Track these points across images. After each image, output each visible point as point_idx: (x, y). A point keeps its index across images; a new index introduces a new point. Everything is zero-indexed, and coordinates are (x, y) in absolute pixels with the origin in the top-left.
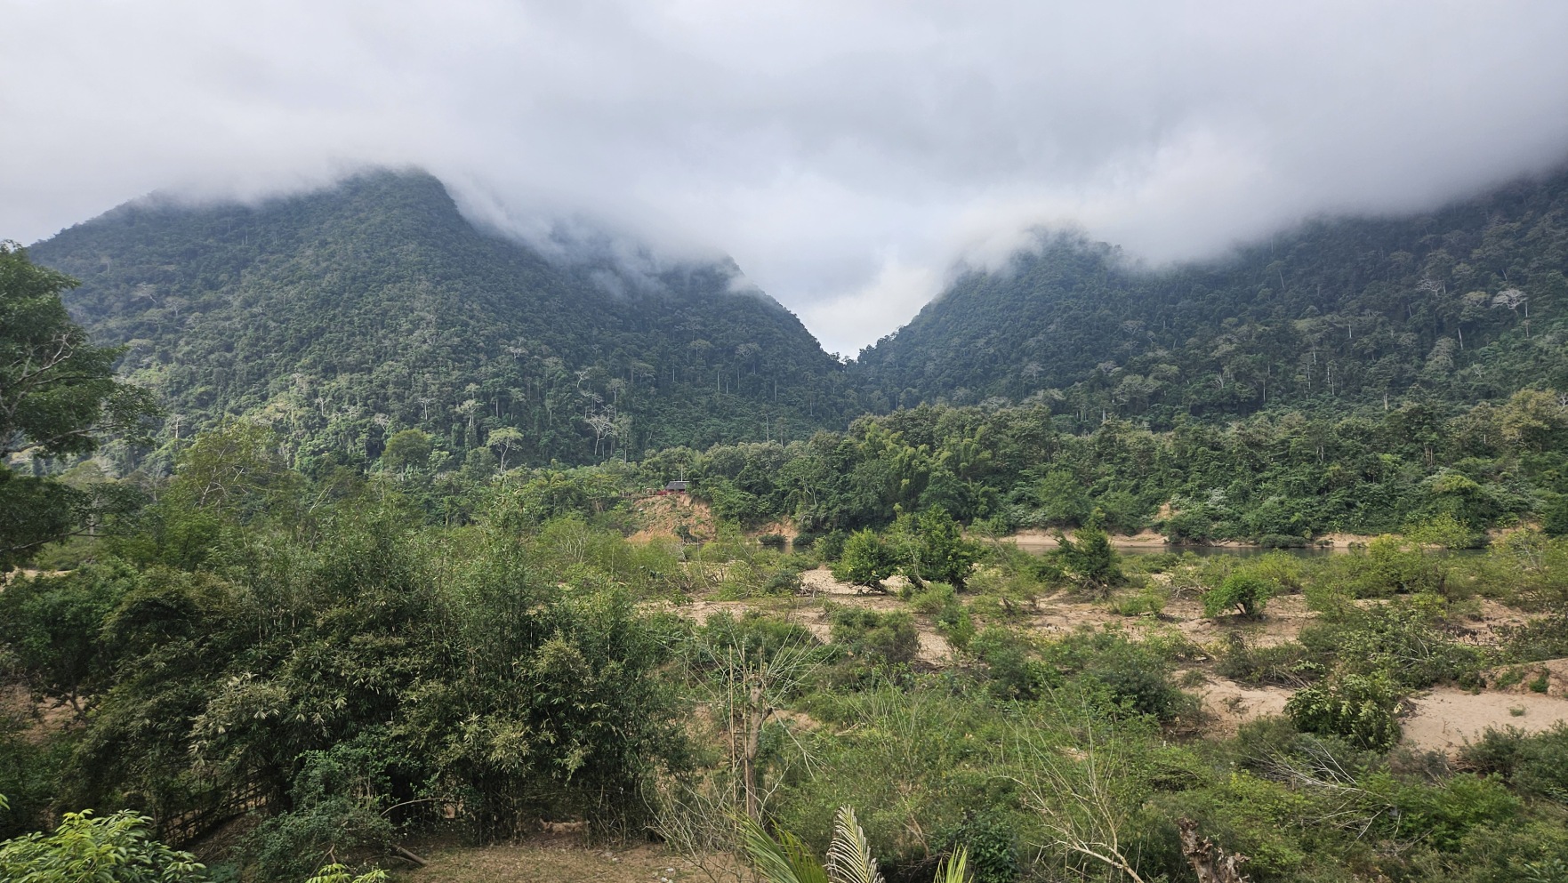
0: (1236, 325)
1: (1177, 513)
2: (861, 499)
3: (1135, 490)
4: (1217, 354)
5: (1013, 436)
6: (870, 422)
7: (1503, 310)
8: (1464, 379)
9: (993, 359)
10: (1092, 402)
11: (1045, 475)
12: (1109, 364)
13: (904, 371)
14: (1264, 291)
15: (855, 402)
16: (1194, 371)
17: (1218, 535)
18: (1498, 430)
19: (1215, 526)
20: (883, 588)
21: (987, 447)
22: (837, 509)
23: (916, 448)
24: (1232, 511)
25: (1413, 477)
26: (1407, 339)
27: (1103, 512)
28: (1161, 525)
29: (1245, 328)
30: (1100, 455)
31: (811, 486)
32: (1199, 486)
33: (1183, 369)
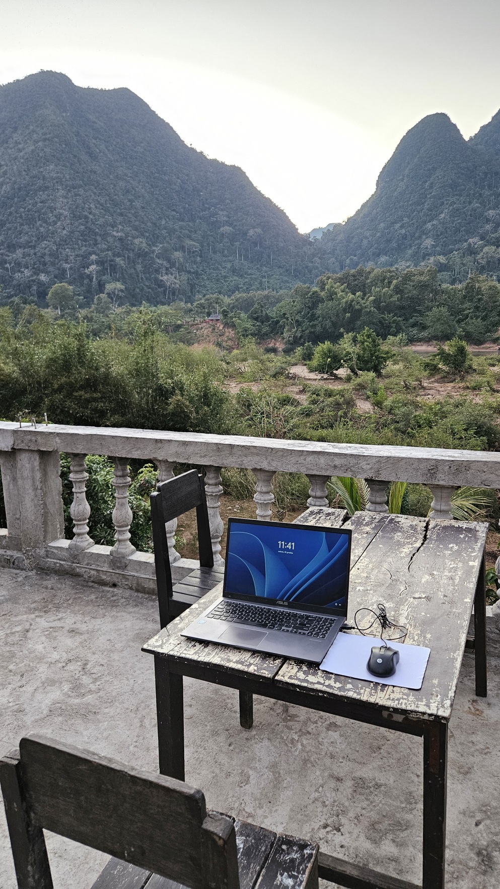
2: (322, 325)
3: (484, 319)
5: (413, 286)
6: (328, 278)
9: (405, 237)
10: (463, 264)
11: (431, 309)
12: (476, 239)
13: (349, 246)
15: (319, 266)
20: (335, 375)
21: (397, 294)
22: (308, 331)
23: (354, 294)
27: (463, 331)
28: (498, 339)
30: (465, 297)
31: (293, 318)
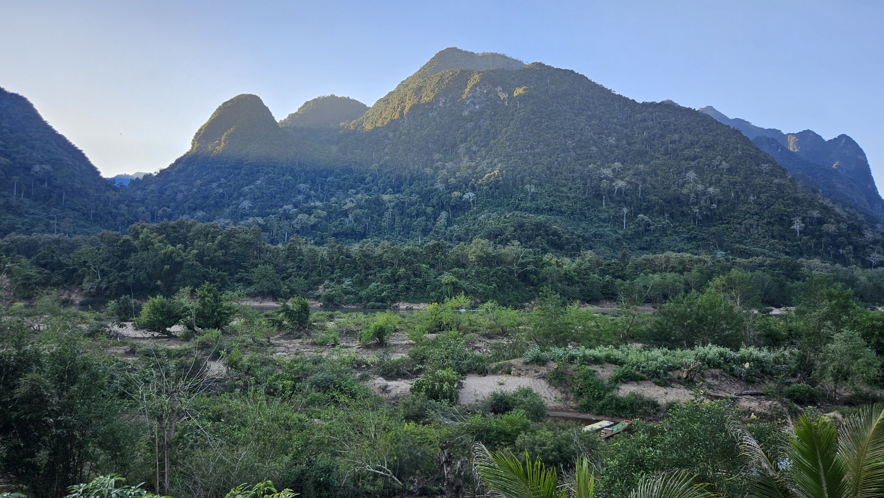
0: (355, 194)
1: (327, 290)
3: (306, 278)
4: (346, 207)
5: (238, 243)
6: (143, 227)
7: (467, 201)
8: (451, 231)
9: (222, 196)
10: (280, 227)
11: (256, 266)
12: (290, 207)
14: (369, 179)
16: (334, 215)
17: (347, 303)
18: (467, 256)
19: (346, 298)
20: (169, 333)
21: (221, 248)
23: (175, 246)
24: (354, 290)
25: (434, 276)
26: (429, 210)
27: (288, 288)
28: (319, 296)
29: (359, 196)
30: (288, 257)
31: (97, 266)
32: (339, 276)
33: (329, 213)
